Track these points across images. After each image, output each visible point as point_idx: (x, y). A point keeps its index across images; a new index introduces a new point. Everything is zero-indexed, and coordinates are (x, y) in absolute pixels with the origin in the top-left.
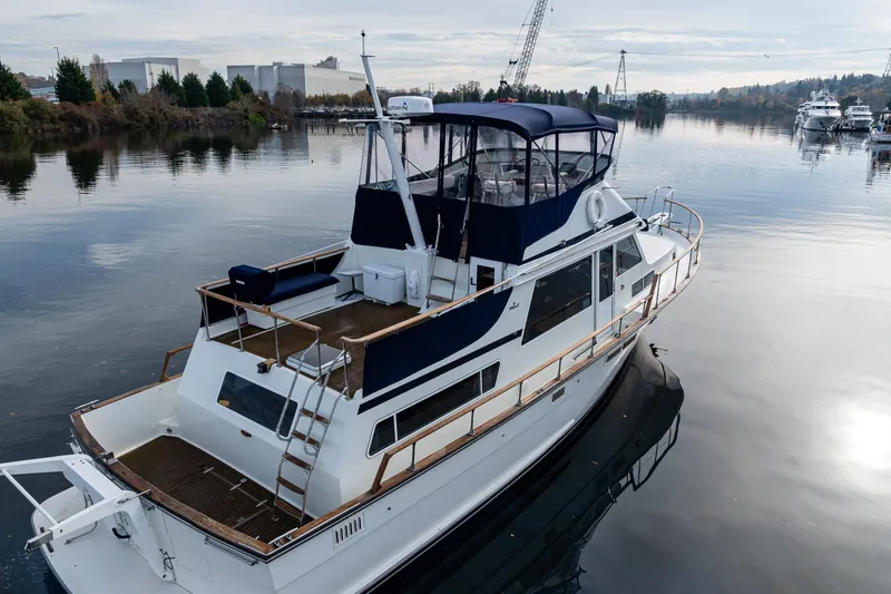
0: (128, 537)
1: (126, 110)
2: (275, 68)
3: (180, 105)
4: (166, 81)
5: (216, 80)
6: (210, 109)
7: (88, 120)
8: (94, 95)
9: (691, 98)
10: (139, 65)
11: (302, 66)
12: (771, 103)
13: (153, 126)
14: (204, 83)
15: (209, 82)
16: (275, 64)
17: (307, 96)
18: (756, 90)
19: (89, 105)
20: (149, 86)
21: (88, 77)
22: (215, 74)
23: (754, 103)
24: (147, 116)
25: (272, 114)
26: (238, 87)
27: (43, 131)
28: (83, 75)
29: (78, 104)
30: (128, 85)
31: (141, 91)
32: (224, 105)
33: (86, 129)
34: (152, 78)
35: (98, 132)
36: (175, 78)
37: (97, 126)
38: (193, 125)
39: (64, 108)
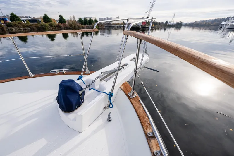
2: (107, 18)
3: (82, 24)
4: (80, 20)
6: (88, 25)
8: (66, 22)
11: (111, 18)
12: (207, 24)
17: (112, 23)
23: (203, 24)
25: (100, 26)
26: (95, 21)
29: (62, 24)
32: (91, 24)
37: (64, 28)
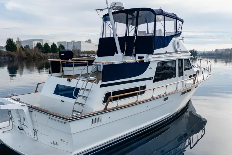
0: (23, 129)
1: (26, 53)
2: (72, 42)
3: (42, 52)
4: (39, 45)
5: (54, 45)
6: (52, 54)
7: (15, 56)
8: (17, 49)
9: (206, 53)
10: (31, 41)
11: (80, 42)
13: (34, 58)
14: (50, 46)
15: (52, 45)
16: (72, 41)
17: (82, 51)
18: (228, 50)
19: (15, 52)
20: (34, 47)
21: (15, 44)
22: (54, 43)
24: (32, 55)
26: (61, 47)
27: (1, 59)
28: (14, 43)
29: (12, 51)
30: (27, 47)
31: (31, 48)
32: (56, 53)
33: (14, 59)
34: (34, 45)
35: (17, 60)
36: (41, 44)
37: (17, 58)
38: (46, 58)
39: (8, 53)
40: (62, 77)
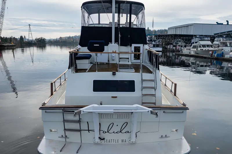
0: (104, 139)
9: (51, 40)
18: (69, 38)
23: (70, 41)
40: (97, 71)
